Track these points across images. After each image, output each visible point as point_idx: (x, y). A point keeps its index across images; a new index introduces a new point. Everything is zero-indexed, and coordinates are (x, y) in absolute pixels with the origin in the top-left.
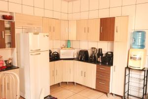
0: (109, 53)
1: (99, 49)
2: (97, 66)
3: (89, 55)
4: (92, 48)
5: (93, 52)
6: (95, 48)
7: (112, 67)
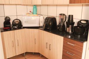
0: (82, 22)
1: (69, 16)
2: (64, 39)
3: (58, 24)
4: (61, 15)
5: (62, 19)
6: (64, 15)
7: (85, 43)
